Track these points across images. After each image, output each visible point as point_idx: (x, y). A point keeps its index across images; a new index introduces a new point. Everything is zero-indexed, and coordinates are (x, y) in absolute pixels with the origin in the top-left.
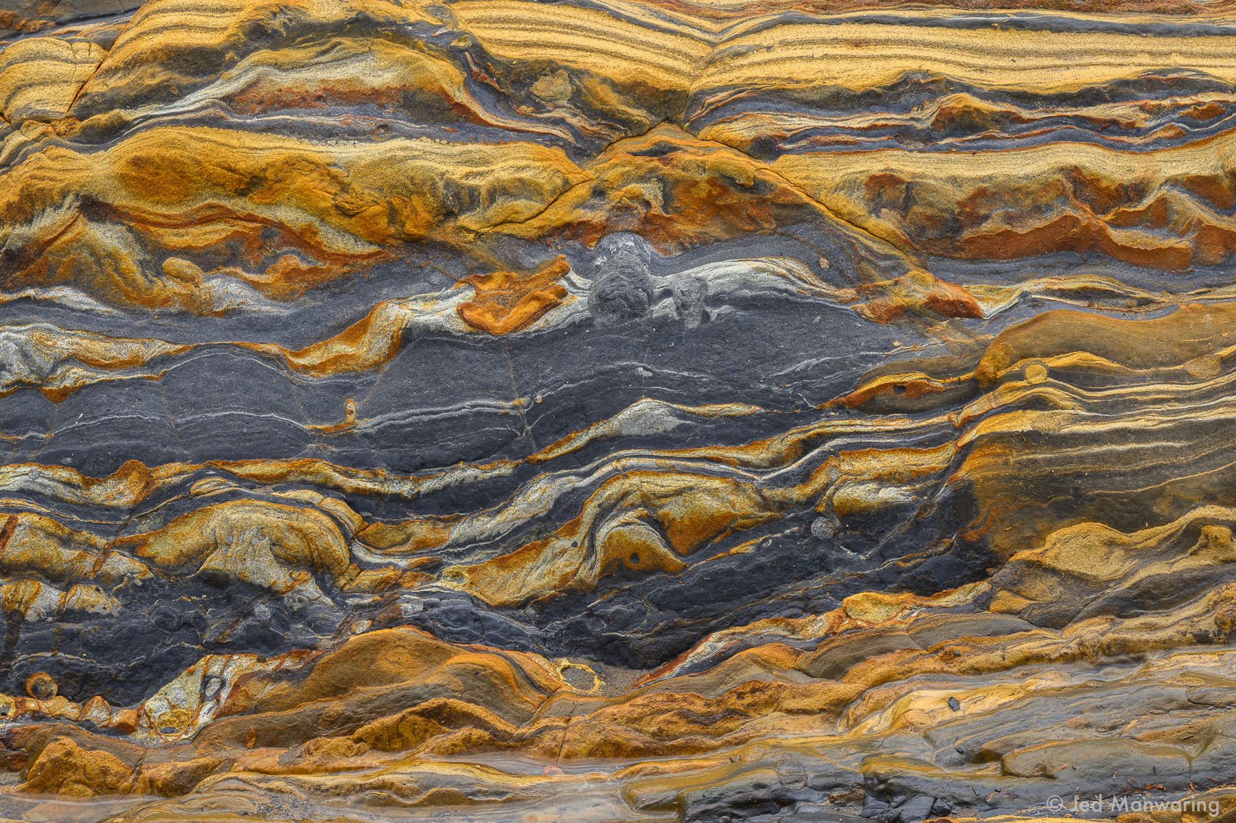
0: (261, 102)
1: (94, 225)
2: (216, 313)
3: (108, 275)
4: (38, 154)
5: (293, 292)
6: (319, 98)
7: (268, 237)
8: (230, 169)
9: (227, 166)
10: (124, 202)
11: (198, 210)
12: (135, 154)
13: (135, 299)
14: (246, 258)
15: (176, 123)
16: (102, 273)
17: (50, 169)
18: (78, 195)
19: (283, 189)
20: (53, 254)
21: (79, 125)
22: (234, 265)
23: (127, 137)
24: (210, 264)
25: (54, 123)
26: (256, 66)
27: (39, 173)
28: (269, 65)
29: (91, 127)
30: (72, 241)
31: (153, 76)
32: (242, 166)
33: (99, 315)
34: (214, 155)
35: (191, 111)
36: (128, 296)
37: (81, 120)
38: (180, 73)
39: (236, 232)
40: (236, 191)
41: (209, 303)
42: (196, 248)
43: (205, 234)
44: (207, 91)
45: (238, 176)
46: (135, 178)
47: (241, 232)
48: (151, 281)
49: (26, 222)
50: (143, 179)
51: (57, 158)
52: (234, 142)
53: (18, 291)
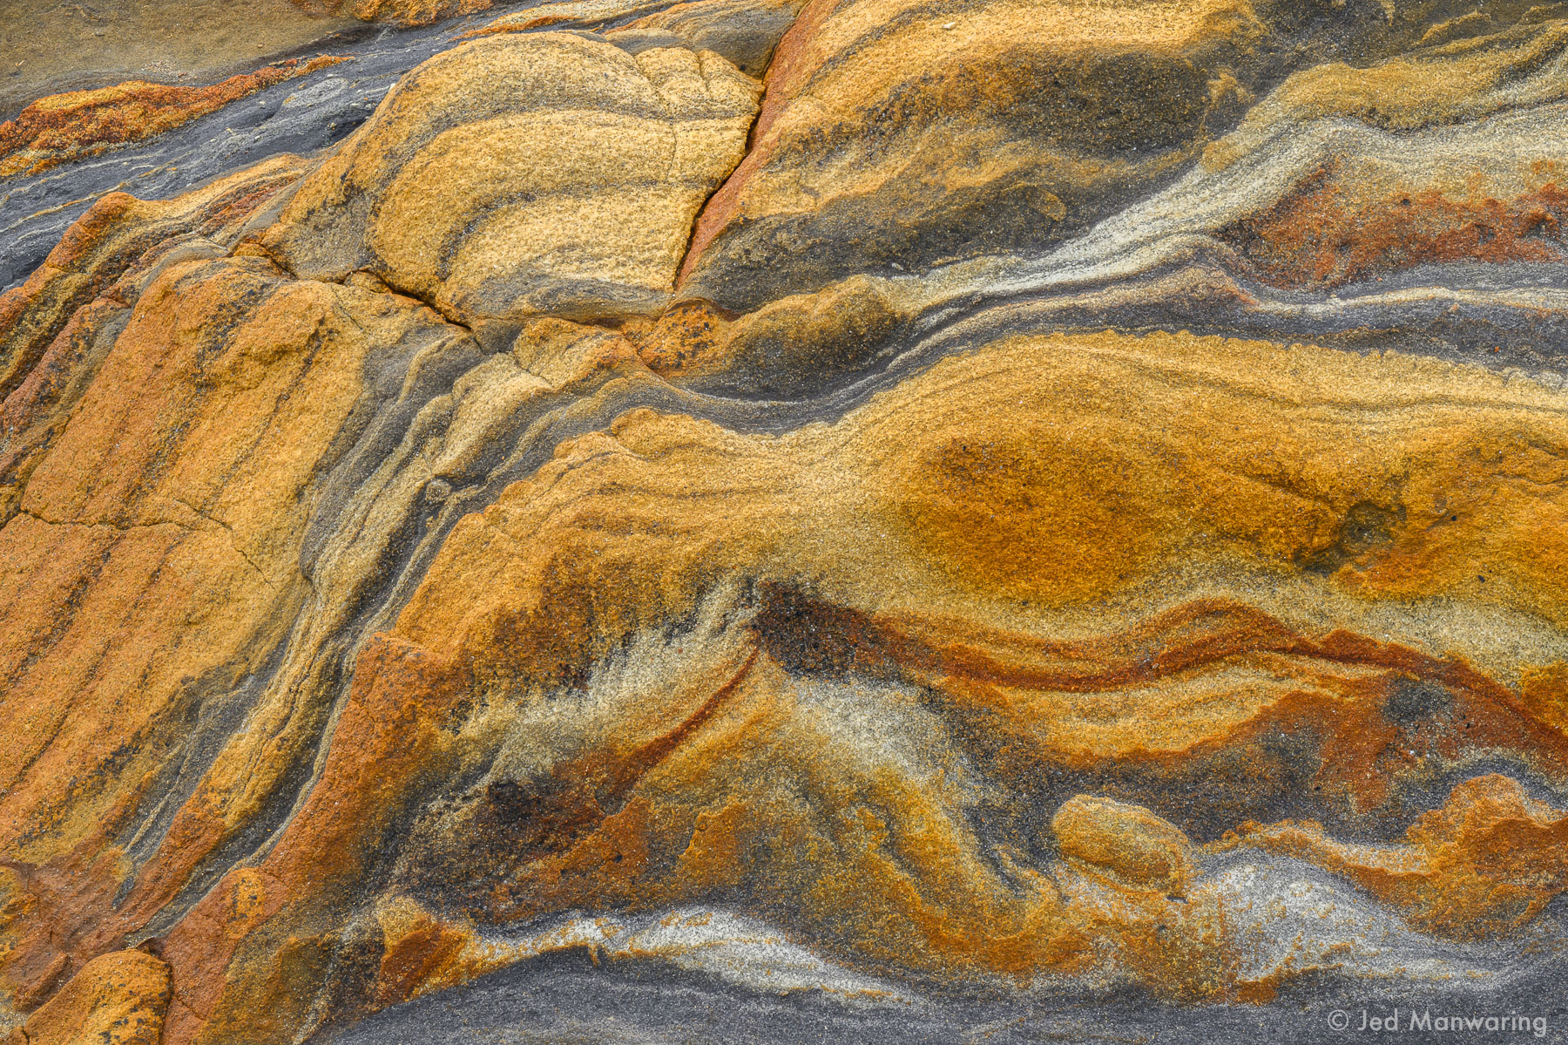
0: (1344, 245)
1: (805, 687)
2: (1246, 987)
3: (864, 864)
4: (597, 440)
5: (1505, 906)
6: (1536, 224)
7: (1410, 715)
8: (1283, 482)
9: (1270, 468)
10: (910, 604)
11: (1164, 626)
12: (952, 432)
13: (961, 946)
14: (1331, 789)
15: (1079, 321)
16: (842, 856)
17: (646, 491)
18: (749, 583)
19: (1465, 546)
20: (667, 794)
21: (727, 334)
22: (1297, 816)
23: (904, 371)
24: (1212, 814)
25: (633, 326)
26: (1311, 118)
27: (610, 507)
28: (1352, 115)
29: (773, 340)
30: (733, 746)
31: (973, 156)
32: (1322, 467)
33: (839, 1010)
34: (1226, 432)
35: (1129, 279)
36: (934, 938)
37: (731, 310)
38: (1063, 144)
39: (1296, 697)
40: (1297, 557)
41: (1224, 951)
42: (1161, 758)
43: (1189, 708)
44: (1164, 208)
45: (1307, 505)
46: (954, 517)
47: (1315, 698)
48: (1013, 882)
49: (564, 681)
50: (979, 521)
51: (666, 451)
52: (1283, 385)
53: (537, 926)
